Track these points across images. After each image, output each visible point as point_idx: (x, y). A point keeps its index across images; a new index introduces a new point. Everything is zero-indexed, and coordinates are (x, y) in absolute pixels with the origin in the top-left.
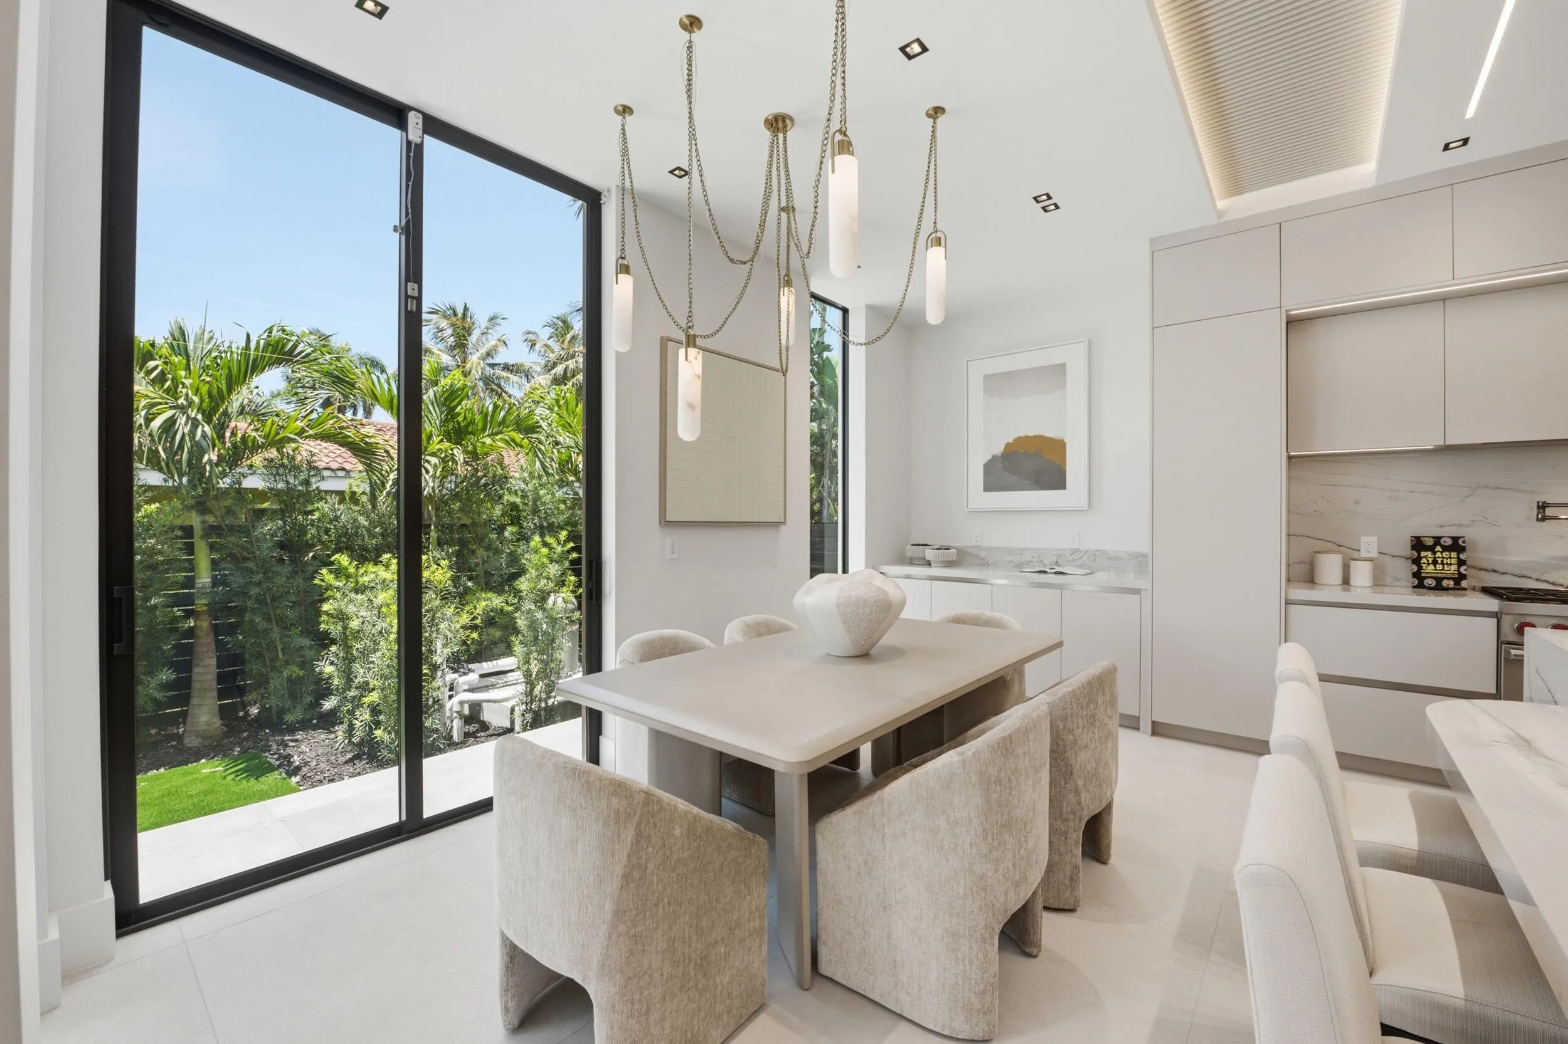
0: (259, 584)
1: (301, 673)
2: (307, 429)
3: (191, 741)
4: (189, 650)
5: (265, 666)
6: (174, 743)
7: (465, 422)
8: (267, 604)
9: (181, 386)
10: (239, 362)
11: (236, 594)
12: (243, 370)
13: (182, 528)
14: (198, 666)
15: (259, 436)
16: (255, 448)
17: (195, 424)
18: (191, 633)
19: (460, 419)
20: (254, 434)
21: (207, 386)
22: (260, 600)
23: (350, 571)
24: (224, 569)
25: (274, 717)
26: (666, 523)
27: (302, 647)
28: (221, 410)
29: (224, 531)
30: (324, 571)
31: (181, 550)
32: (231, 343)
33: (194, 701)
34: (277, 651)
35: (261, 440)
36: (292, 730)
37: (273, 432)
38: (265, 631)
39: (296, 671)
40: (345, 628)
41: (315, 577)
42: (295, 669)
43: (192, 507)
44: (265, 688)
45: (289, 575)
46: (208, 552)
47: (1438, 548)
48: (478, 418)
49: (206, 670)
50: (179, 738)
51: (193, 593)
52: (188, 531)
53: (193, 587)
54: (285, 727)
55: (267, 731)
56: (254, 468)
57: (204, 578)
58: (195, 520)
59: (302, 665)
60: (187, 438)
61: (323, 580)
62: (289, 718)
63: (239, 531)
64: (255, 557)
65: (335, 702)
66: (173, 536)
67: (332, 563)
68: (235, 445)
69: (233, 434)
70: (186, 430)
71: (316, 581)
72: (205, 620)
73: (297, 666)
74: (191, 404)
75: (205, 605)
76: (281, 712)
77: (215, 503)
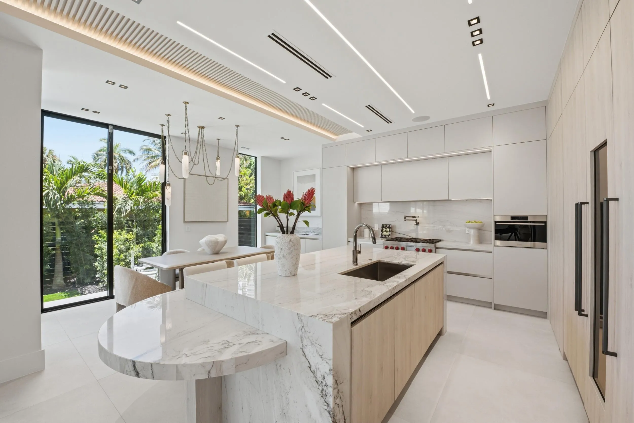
0: (76, 240)
1: (90, 267)
2: (91, 193)
3: (54, 288)
4: (54, 260)
5: (78, 265)
6: (49, 288)
7: (144, 188)
8: (78, 245)
9: (51, 183)
10: (70, 172)
11: (69, 243)
12: (71, 175)
13: (52, 223)
14: (57, 265)
15: (76, 195)
16: (75, 199)
17: (55, 194)
18: (54, 255)
19: (143, 187)
20: (74, 195)
21: (60, 181)
22: (77, 245)
23: (104, 235)
24: (65, 235)
25: (81, 281)
26: (185, 222)
27: (90, 259)
28: (64, 187)
29: (65, 223)
30: (96, 236)
31: (51, 229)
32: (67, 167)
33: (55, 275)
34: (82, 261)
35: (76, 196)
36: (87, 284)
37: (80, 193)
38: (78, 254)
39: (88, 267)
40: (102, 252)
41: (93, 237)
42: (88, 266)
43: (55, 217)
44: (78, 272)
45: (86, 237)
46: (60, 230)
47: (386, 228)
48: (148, 187)
49: (59, 266)
50: (51, 287)
51: (55, 243)
52: (54, 224)
53: (55, 241)
54: (84, 284)
55: (79, 285)
56: (75, 204)
57: (59, 238)
58: (56, 220)
59: (90, 265)
60: (53, 198)
61: (95, 238)
62: (86, 281)
63: (70, 224)
64: (75, 232)
65: (100, 275)
66: (49, 225)
67: (99, 233)
68: (68, 198)
69: (68, 194)
70: (52, 196)
71: (93, 239)
72: (59, 251)
73: (89, 265)
74: (54, 189)
75: (59, 246)
76: (83, 279)
77: (62, 215)
